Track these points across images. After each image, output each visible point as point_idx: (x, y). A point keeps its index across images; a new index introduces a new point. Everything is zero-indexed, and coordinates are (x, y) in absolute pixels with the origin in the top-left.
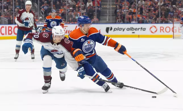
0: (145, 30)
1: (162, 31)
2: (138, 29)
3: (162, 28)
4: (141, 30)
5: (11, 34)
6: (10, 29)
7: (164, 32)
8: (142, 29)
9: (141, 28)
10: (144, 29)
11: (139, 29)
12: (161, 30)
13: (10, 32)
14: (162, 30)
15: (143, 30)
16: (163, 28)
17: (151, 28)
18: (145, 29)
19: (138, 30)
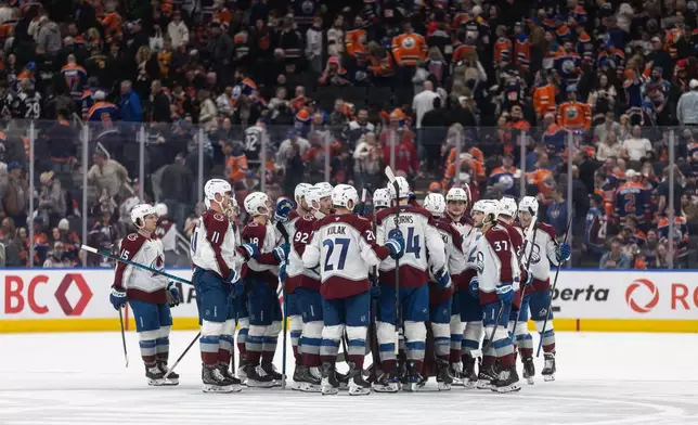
0: (605, 298)
1: (678, 302)
2: (574, 292)
3: (680, 292)
4: (588, 298)
5: (19, 308)
6: (14, 286)
7: (687, 307)
8: (593, 294)
9: (587, 287)
10: (601, 295)
11: (578, 292)
12: (674, 297)
13: (14, 302)
14: (682, 298)
15: (597, 298)
16: (686, 289)
17: (631, 289)
18: (606, 292)
19: (575, 298)
